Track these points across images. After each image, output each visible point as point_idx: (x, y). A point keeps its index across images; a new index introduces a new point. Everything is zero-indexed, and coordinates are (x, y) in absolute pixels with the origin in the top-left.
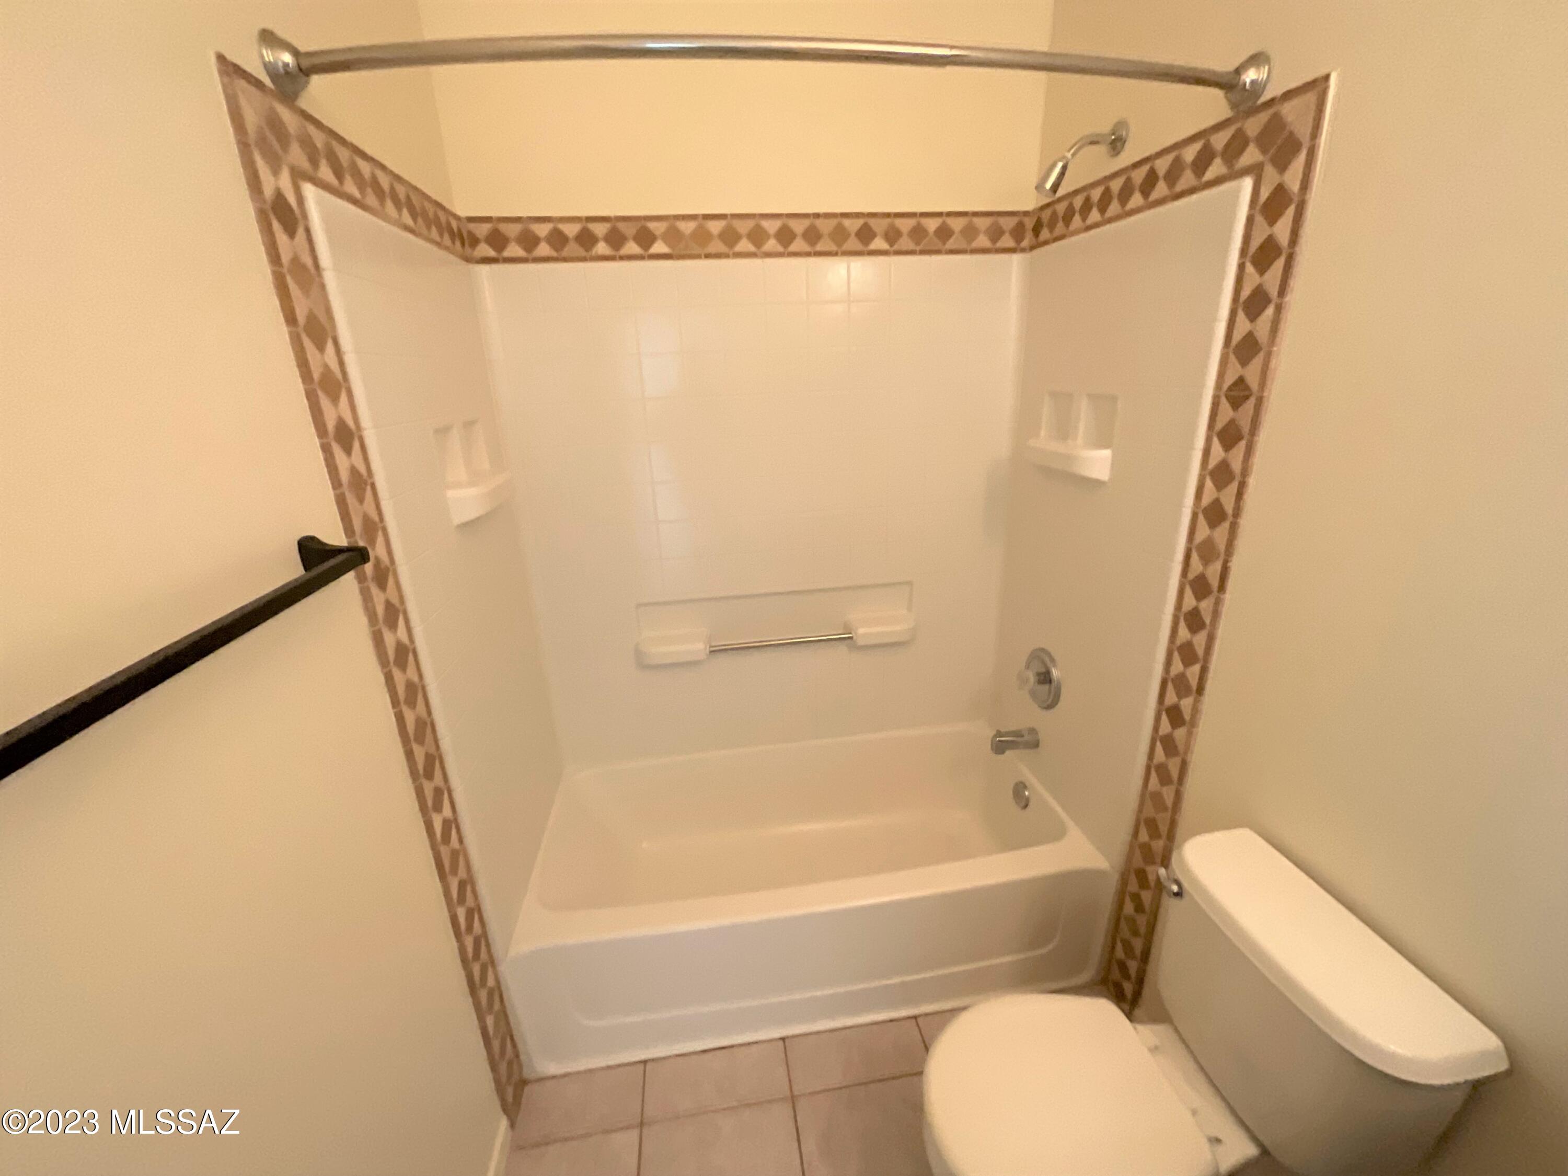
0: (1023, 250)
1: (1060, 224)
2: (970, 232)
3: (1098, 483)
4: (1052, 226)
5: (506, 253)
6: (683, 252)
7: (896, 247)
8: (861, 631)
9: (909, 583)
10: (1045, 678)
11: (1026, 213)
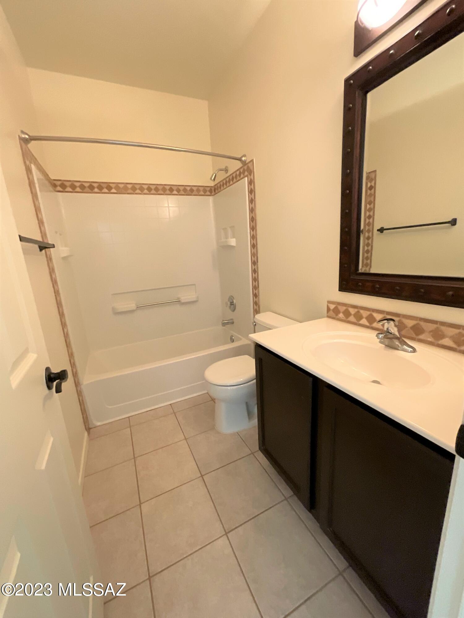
0: (213, 195)
1: (219, 189)
2: (198, 190)
3: (233, 247)
4: (218, 189)
5: (66, 190)
6: (121, 192)
7: (180, 194)
8: (182, 298)
9: (195, 285)
10: (232, 303)
11: (212, 187)
